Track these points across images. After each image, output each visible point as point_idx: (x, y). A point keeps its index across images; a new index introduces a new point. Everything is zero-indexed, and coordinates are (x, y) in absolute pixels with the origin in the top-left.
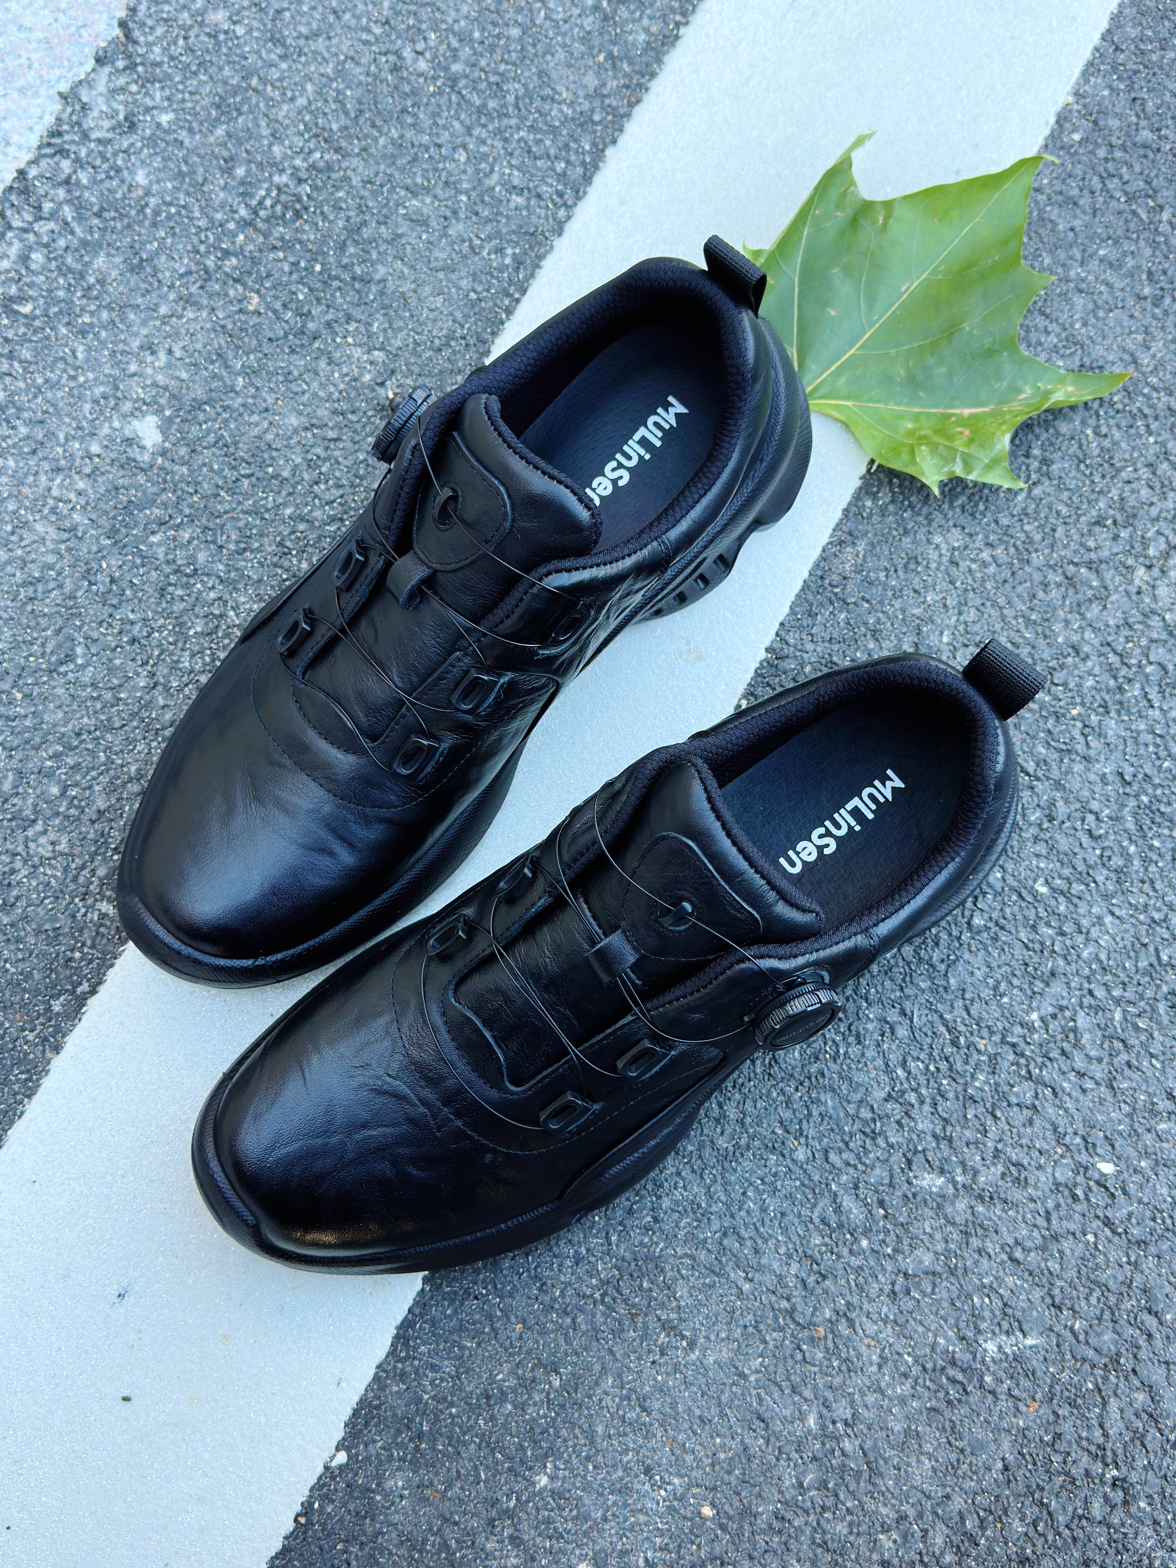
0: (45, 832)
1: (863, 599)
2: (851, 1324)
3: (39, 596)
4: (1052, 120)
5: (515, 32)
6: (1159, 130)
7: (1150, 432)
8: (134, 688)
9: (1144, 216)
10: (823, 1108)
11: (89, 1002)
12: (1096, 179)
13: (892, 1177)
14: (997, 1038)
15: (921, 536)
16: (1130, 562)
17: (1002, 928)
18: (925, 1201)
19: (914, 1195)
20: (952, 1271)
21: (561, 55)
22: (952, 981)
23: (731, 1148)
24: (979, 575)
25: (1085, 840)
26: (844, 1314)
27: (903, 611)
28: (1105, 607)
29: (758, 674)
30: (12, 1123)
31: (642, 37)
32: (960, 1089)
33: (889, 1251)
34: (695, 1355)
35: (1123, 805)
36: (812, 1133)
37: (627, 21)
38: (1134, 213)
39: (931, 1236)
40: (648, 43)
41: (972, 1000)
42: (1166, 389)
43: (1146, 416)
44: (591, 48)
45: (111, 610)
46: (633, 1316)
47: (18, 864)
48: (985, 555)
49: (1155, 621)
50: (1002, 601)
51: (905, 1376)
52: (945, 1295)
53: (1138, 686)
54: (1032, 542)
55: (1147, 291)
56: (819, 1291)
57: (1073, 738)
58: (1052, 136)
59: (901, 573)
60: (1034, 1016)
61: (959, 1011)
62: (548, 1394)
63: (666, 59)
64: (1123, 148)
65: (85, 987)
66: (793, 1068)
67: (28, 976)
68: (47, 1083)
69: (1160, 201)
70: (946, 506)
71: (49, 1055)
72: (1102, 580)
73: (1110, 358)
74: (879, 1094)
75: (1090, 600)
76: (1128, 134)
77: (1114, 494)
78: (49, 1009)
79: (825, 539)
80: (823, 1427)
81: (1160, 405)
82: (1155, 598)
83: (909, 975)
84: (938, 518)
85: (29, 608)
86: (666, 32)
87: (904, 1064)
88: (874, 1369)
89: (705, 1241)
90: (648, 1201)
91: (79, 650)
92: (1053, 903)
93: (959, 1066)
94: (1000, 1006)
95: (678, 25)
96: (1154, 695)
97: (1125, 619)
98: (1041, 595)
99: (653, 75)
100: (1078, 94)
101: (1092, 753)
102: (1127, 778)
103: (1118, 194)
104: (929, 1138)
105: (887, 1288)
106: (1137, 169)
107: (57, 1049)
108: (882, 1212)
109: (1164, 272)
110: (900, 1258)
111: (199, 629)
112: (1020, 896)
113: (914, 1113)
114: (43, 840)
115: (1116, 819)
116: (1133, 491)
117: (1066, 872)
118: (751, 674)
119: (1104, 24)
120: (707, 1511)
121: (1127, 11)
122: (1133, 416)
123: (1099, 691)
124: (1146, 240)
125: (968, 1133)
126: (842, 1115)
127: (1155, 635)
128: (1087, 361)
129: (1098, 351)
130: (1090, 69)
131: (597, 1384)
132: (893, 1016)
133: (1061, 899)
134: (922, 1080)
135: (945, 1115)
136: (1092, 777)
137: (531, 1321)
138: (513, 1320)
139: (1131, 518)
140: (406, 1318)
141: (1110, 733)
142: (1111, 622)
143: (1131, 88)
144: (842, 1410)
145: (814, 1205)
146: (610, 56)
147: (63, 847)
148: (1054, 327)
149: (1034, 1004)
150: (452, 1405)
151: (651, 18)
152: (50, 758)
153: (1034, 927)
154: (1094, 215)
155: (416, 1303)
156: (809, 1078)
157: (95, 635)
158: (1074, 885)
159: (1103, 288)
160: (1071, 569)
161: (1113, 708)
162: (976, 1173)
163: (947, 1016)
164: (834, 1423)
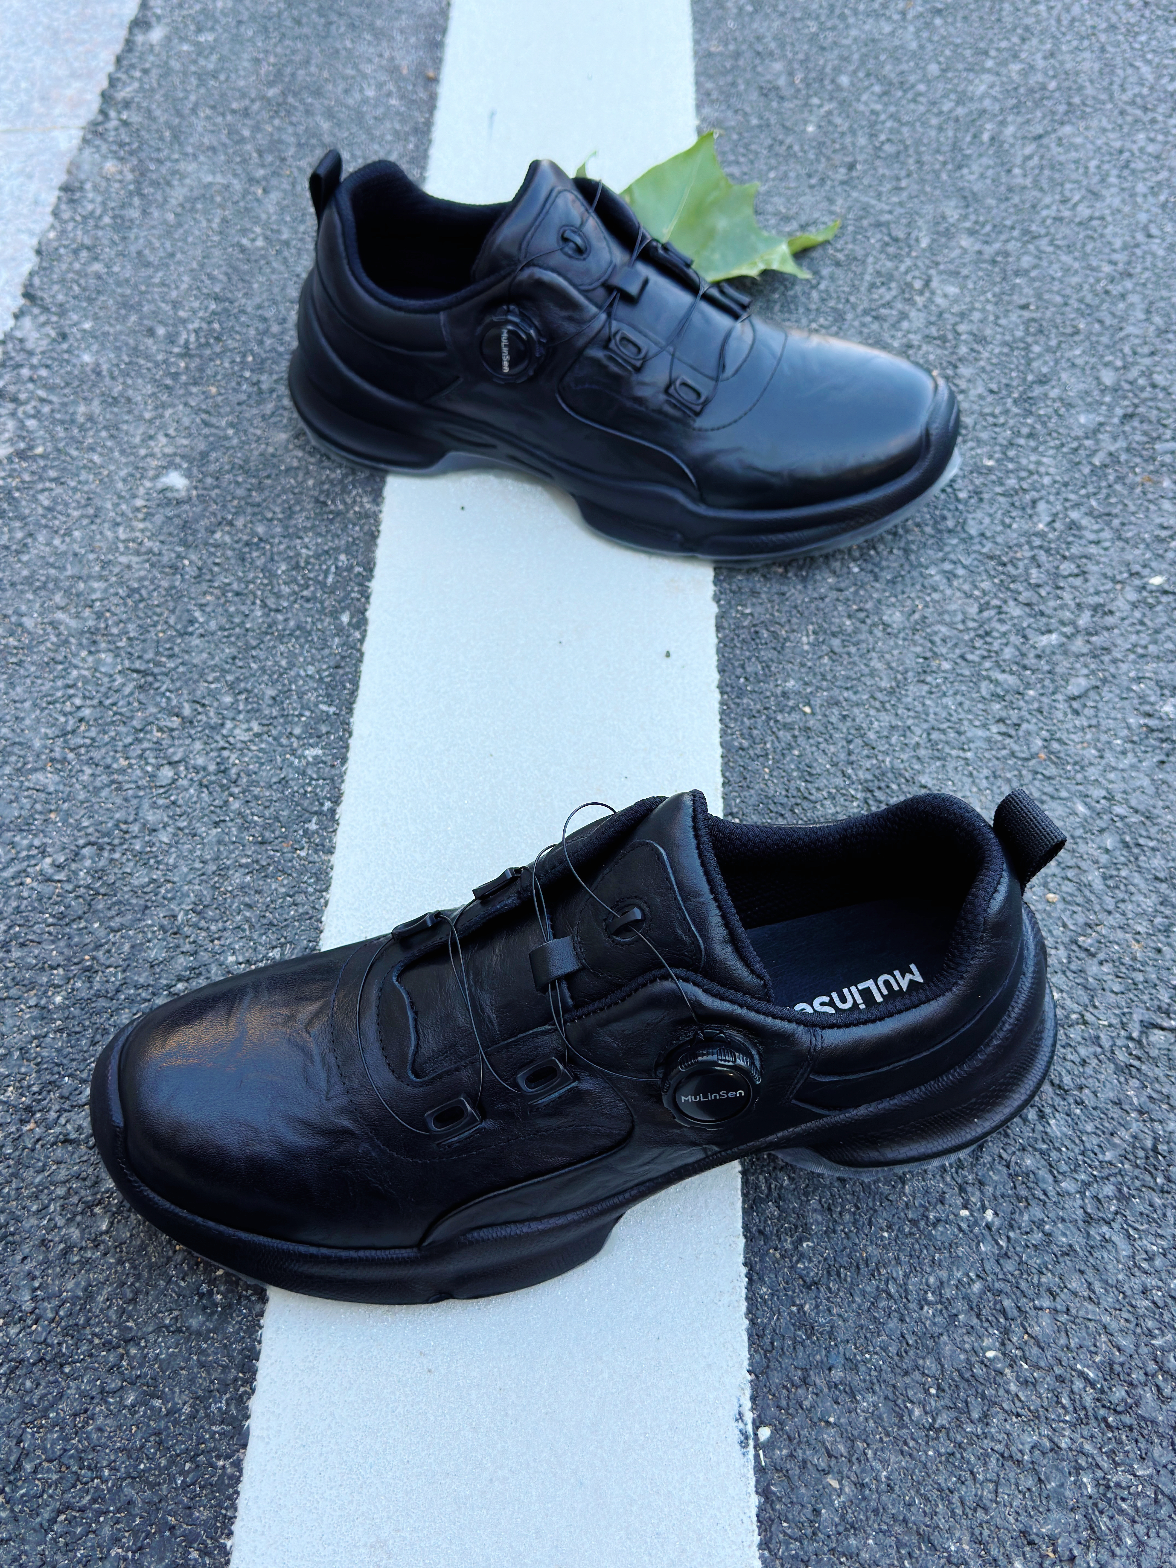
0: (235, 727)
2: (1060, 741)
6: (762, 117)
7: (869, 239)
8: (255, 618)
10: (940, 635)
13: (1018, 649)
14: (1026, 547)
18: (1053, 652)
19: (1043, 653)
20: (1104, 681)
22: (972, 532)
26: (1052, 739)
32: (1025, 584)
33: (1051, 689)
36: (944, 651)
39: (1073, 668)
41: (993, 537)
43: (860, 233)
45: (208, 584)
47: (226, 754)
51: (1124, 752)
52: (1111, 695)
55: (813, 182)
56: (1021, 733)
60: (1041, 526)
61: (990, 545)
64: (746, 131)
66: (902, 623)
67: (276, 819)
68: (336, 875)
69: (788, 144)
71: (324, 857)
74: (973, 610)
76: (744, 125)
77: (870, 271)
78: (306, 831)
80: (1092, 809)
81: (864, 225)
85: (141, 606)
87: (976, 588)
88: (1098, 759)
89: (917, 743)
91: (197, 615)
92: (1003, 467)
93: (1013, 573)
104: (1026, 618)
105: (1068, 710)
107: (329, 852)
108: (1028, 671)
110: (1062, 690)
113: (1005, 609)
114: (237, 732)
116: (881, 266)
120: (1052, 898)
124: (794, 162)
125: (1050, 604)
126: (956, 632)
127: (953, 321)
132: (947, 566)
133: (1006, 463)
134: (995, 590)
135: (1026, 601)
139: (891, 278)
143: (729, 107)
144: (1098, 793)
145: (979, 689)
149: (1035, 520)
153: (1001, 484)
156: (918, 623)
157: (204, 602)
158: (1008, 453)
159: (785, 190)
162: (1074, 623)
164: (1098, 802)
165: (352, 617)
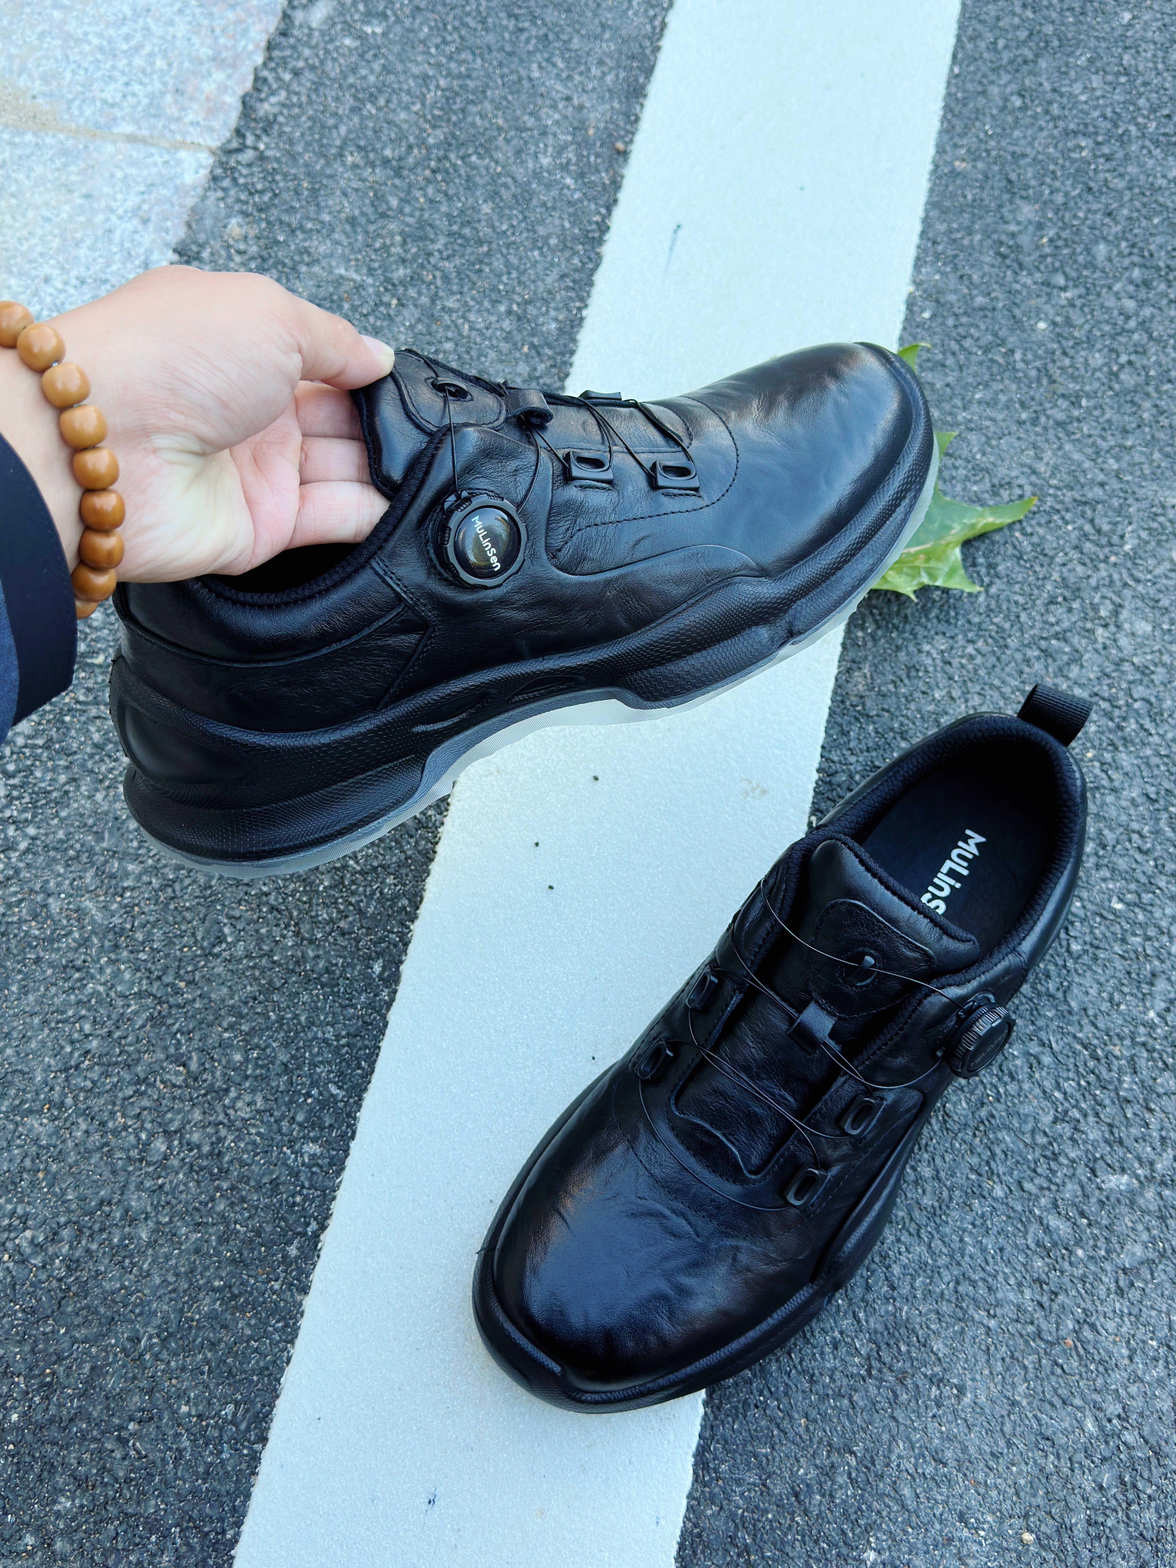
0: (238, 1098)
1: (883, 709)
2: (1093, 1327)
3: (178, 893)
4: (903, 307)
5: (449, 346)
6: (989, 294)
7: (1067, 523)
8: (285, 949)
9: (1001, 360)
10: (1003, 1146)
11: (322, 1237)
12: (953, 343)
13: (1082, 1187)
14: (1127, 1042)
15: (912, 649)
16: (1089, 625)
17: (1098, 948)
18: (1118, 1201)
19: (1108, 1198)
20: (1163, 1255)
21: (492, 355)
22: (1073, 1004)
23: (936, 1204)
24: (970, 667)
25: (1138, 857)
26: (1085, 1322)
27: (919, 711)
28: (1082, 666)
29: (817, 793)
30: (282, 1370)
31: (553, 326)
32: (1113, 1094)
33: (1103, 1253)
34: (968, 1399)
35: (1158, 820)
36: (1001, 1170)
37: (537, 317)
38: (992, 360)
39: (1133, 1229)
40: (560, 329)
41: (1095, 1016)
42: (1066, 487)
43: (1058, 511)
44: (515, 344)
45: (245, 888)
46: (901, 1381)
47: (223, 1132)
48: (970, 649)
49: (1126, 667)
50: (996, 682)
51: (1156, 1359)
52: (1164, 1277)
53: (1132, 721)
54: (1003, 630)
55: (1024, 416)
56: (1055, 1307)
57: (1096, 776)
58: (906, 319)
59: (906, 681)
60: (1152, 1014)
61: (1089, 1028)
62: (849, 1474)
63: (579, 337)
64: (966, 314)
65: (314, 1226)
66: (965, 1117)
67: (258, 1232)
68: (305, 1324)
69: (1010, 346)
70: (923, 620)
71: (299, 1298)
72: (1072, 646)
73: (1014, 474)
74: (1047, 1119)
75: (1068, 664)
76: (966, 303)
77: (1056, 576)
78: (285, 1257)
79: (834, 671)
80: (1101, 1428)
81: (1066, 499)
82: (1120, 649)
83: (1035, 1010)
84: (921, 632)
85: (172, 907)
86: (571, 317)
87: (1058, 1087)
88: (1126, 1361)
89: (942, 1293)
90: (880, 1272)
91: (227, 930)
92: (1132, 915)
93: (1105, 1075)
94: (1120, 1013)
95: (579, 309)
96: (1148, 725)
97: (1102, 671)
98: (1027, 669)
99: (572, 353)
100: (917, 283)
101: (1117, 784)
102: (1153, 796)
103: (975, 349)
104: (1102, 1144)
105: (1113, 1286)
106: (983, 327)
107: (305, 1290)
108: (1085, 1221)
109: (1033, 399)
110: (1114, 1256)
111: (326, 883)
112: (1101, 916)
113: (1083, 1126)
114: (239, 1104)
115: (1157, 832)
116: (1070, 571)
117: (1133, 886)
118: (811, 794)
119: (918, 227)
120: (1028, 1537)
121: (932, 214)
122: (1049, 513)
123: (1103, 733)
124: (1009, 378)
125: (1133, 1131)
126: (1022, 1146)
127: (1131, 678)
128: (996, 481)
129: (1002, 471)
130: (919, 263)
131: (890, 1451)
132: (1034, 1048)
133: (1137, 910)
134: (1078, 1095)
135: (1108, 1121)
136: (1124, 803)
137: (813, 1414)
138: (796, 1416)
139: (1077, 592)
140: (699, 1445)
141: (1125, 764)
142: (1092, 676)
143: (955, 268)
144: (1113, 1407)
145: (1026, 1233)
146: (533, 346)
147: (260, 1103)
148: (959, 462)
149: (1148, 1004)
150: (766, 1511)
151: (557, 309)
152: (226, 1030)
153: (1124, 940)
154: (961, 370)
155: (703, 1427)
156: (982, 1122)
157: (237, 913)
158: (1143, 895)
159: (988, 423)
160: (1043, 644)
161: (1119, 744)
162: (1152, 1163)
163: (1080, 1035)
164: (1110, 1421)
165: (384, 968)
